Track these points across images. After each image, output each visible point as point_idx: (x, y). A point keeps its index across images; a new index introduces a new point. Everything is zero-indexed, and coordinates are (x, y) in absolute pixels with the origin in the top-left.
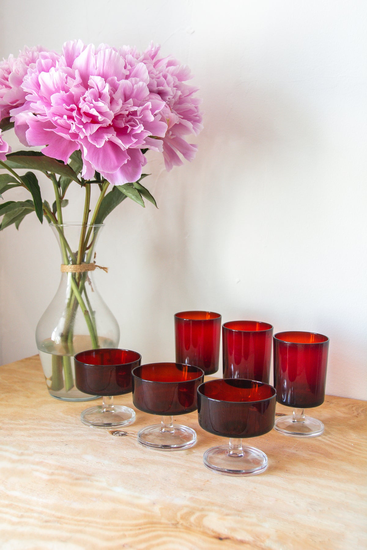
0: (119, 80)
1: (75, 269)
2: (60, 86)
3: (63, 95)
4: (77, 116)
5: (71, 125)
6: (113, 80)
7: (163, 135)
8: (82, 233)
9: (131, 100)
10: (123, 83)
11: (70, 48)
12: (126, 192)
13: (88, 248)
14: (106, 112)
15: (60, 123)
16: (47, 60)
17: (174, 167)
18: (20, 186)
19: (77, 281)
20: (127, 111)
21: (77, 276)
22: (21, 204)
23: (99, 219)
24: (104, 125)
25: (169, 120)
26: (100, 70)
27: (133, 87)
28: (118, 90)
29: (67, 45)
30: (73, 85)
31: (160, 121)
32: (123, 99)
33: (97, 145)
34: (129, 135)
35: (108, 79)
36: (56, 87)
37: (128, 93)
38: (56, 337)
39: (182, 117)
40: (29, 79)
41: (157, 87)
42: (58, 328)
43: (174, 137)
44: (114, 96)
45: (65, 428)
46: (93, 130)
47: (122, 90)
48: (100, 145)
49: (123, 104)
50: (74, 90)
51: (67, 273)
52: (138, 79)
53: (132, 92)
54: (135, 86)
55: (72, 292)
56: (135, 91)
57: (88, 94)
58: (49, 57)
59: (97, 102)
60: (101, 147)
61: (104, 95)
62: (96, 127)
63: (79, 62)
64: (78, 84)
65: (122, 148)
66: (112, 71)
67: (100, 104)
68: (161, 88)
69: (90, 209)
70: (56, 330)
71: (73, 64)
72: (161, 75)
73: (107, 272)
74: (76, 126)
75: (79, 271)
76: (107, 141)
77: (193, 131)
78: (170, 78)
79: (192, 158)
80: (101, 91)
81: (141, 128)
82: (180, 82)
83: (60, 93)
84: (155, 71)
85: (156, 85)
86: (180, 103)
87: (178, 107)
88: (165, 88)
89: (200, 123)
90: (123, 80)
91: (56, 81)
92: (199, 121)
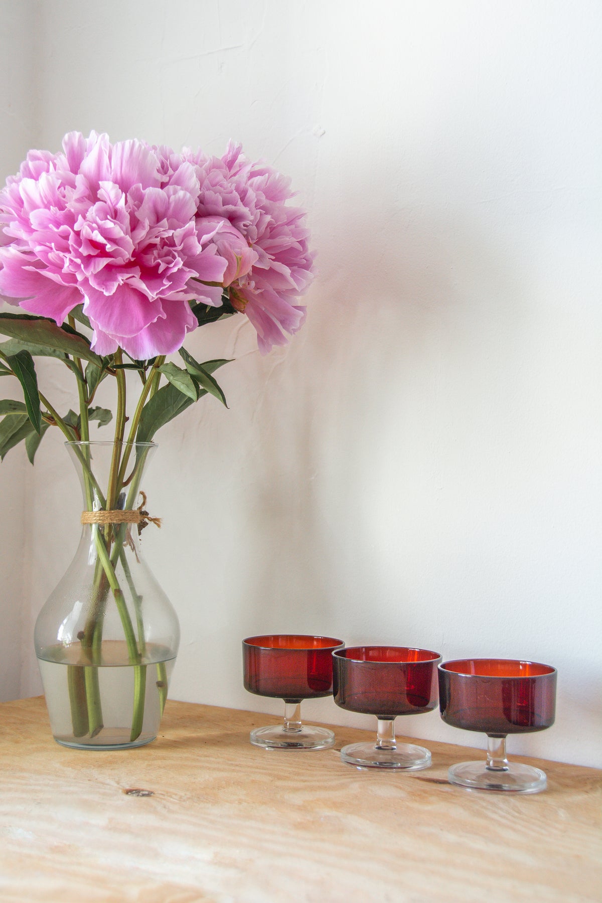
0: (144, 189)
1: (101, 518)
2: (52, 200)
3: (55, 214)
4: (74, 246)
5: (65, 258)
6: (138, 190)
7: (220, 279)
8: (114, 456)
9: (165, 220)
10: (151, 192)
11: (76, 142)
12: (173, 381)
13: (126, 484)
14: (121, 239)
15: (52, 260)
16: (37, 162)
17: (275, 347)
18: (10, 374)
19: (107, 538)
20: (158, 237)
21: (106, 531)
22: (10, 405)
23: (144, 434)
24: (120, 261)
25: (240, 259)
26: (117, 175)
27: (169, 198)
28: (144, 204)
29: (70, 138)
30: (74, 199)
31: (215, 256)
32: (154, 218)
33: (106, 291)
34: (161, 276)
35: (131, 189)
36: (46, 202)
37: (161, 209)
38: (65, 634)
39: (273, 258)
40: (8, 191)
41: (223, 206)
42: (68, 619)
43: (259, 291)
44: (137, 214)
45: (51, 782)
46: (98, 267)
47: (151, 205)
48: (110, 292)
49: (151, 228)
50: (72, 205)
51: (91, 525)
52: (179, 187)
53: (167, 208)
54: (172, 198)
55: (98, 560)
56: (172, 205)
57: (93, 211)
58: (43, 158)
59: (103, 222)
60: (111, 294)
61: (121, 212)
62: (103, 262)
63: (88, 164)
64: (82, 198)
65: (150, 299)
66: (135, 175)
67: (109, 224)
68: (230, 207)
69: (127, 416)
70: (65, 621)
71: (79, 168)
72: (233, 187)
73: (159, 526)
74: (71, 261)
75: (108, 521)
76: (121, 285)
77: (291, 280)
78: (251, 194)
79: (293, 328)
80: (115, 206)
81: (179, 264)
82: (271, 202)
83: (49, 209)
84: (225, 183)
85: (221, 203)
86: (272, 237)
87: (269, 242)
88: (238, 207)
89: (307, 270)
90: (151, 188)
91: (44, 191)
92: (307, 267)
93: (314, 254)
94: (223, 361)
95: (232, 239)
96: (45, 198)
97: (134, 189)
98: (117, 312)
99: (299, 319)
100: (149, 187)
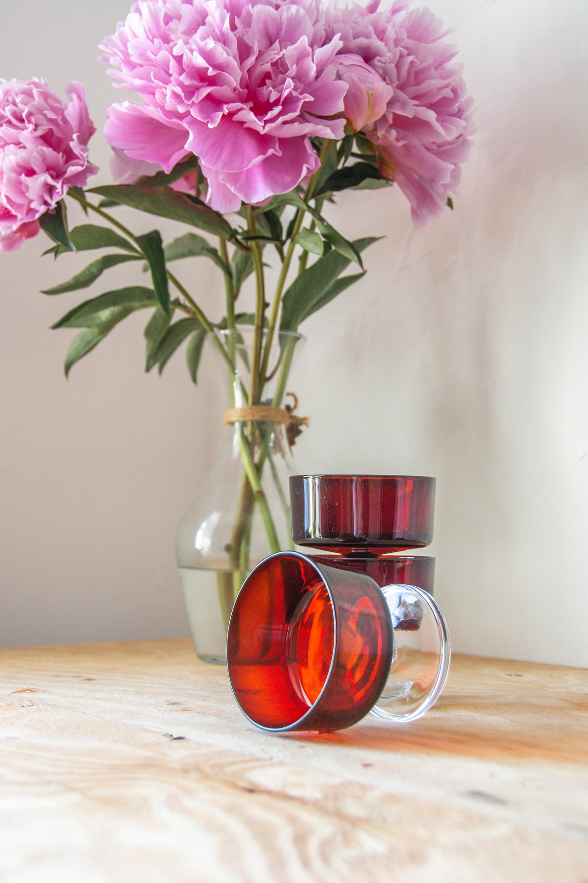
0: (253, 8)
2: (156, 33)
4: (176, 74)
5: (166, 90)
7: (341, 106)
9: (277, 41)
10: (260, 11)
13: (269, 378)
14: (227, 64)
19: (250, 441)
20: (269, 62)
21: (248, 430)
22: (144, 292)
23: (289, 323)
25: (372, 95)
27: (281, 18)
28: (253, 26)
30: (180, 31)
31: (335, 80)
32: (265, 43)
33: (211, 123)
37: (273, 31)
39: (417, 103)
40: (116, 35)
41: (354, 39)
43: (402, 143)
44: (246, 38)
46: (201, 96)
47: (261, 26)
48: (214, 124)
49: (261, 52)
50: (178, 38)
51: (232, 424)
53: (279, 30)
54: (285, 17)
56: (285, 25)
59: (204, 42)
60: (216, 125)
62: (205, 91)
67: (210, 44)
68: (362, 41)
70: (204, 525)
72: (368, 23)
73: (307, 425)
74: (172, 92)
75: (249, 418)
76: (226, 114)
77: (437, 126)
78: (391, 33)
79: (442, 182)
80: (221, 29)
81: (289, 86)
82: (416, 42)
83: (153, 42)
84: (360, 20)
85: (352, 38)
86: (417, 84)
87: (414, 90)
88: (371, 40)
89: (460, 118)
90: (260, 5)
91: (148, 25)
92: (459, 114)
93: (470, 101)
94: (372, 240)
95: (363, 72)
96: (150, 32)
97: (245, 14)
98: (227, 151)
99: (449, 172)
100: (258, 4)
